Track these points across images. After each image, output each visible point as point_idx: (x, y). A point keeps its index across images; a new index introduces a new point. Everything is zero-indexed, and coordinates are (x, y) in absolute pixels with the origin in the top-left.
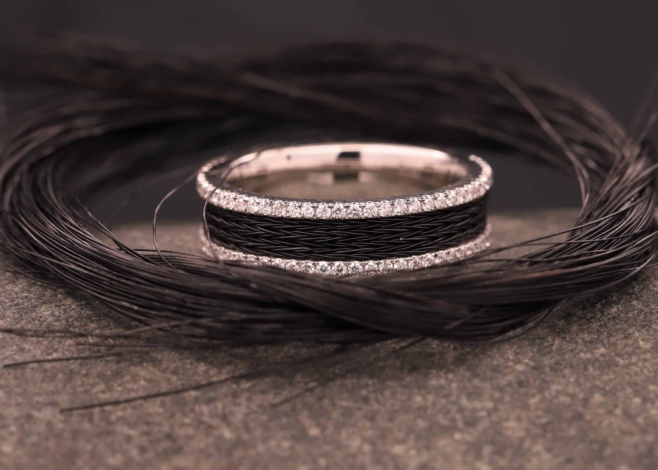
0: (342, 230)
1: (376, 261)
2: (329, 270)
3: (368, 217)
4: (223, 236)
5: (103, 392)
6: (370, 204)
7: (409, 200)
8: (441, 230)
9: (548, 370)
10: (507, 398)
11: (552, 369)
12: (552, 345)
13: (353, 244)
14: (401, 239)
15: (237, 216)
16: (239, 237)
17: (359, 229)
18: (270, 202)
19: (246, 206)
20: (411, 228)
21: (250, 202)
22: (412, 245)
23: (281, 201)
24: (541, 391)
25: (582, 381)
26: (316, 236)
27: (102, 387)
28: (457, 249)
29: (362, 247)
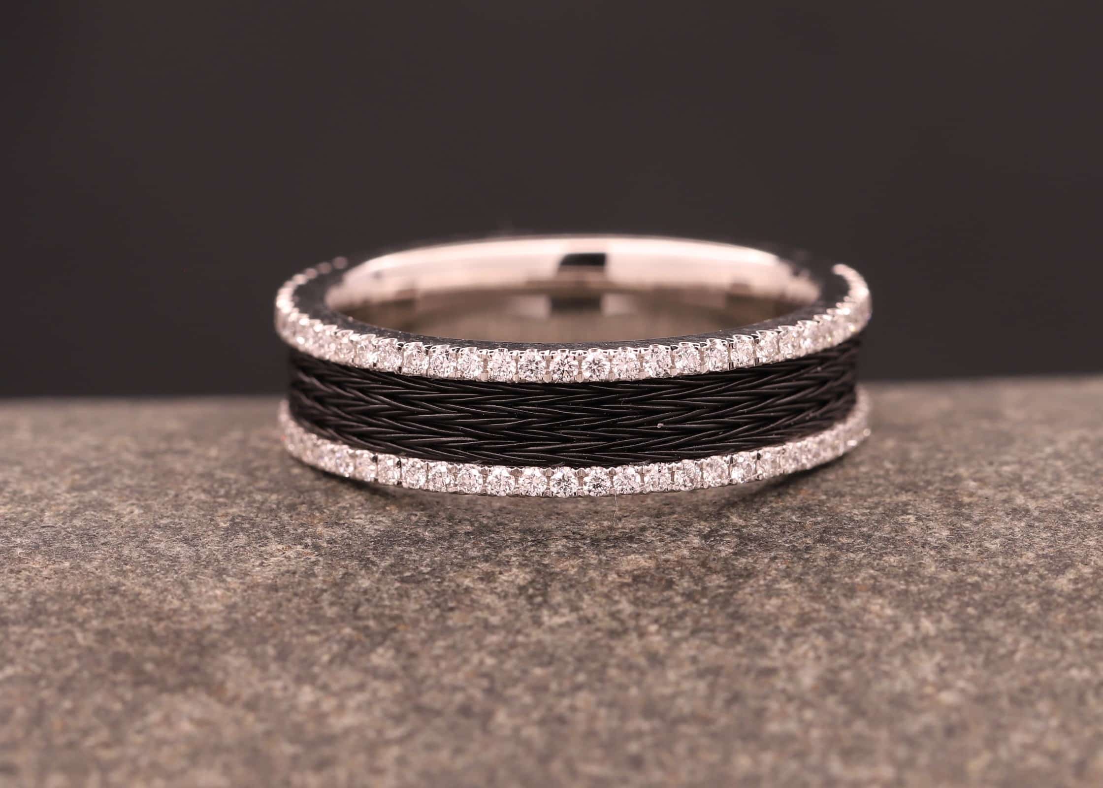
0: (540, 405)
1: (607, 468)
2: (513, 484)
3: (591, 379)
4: (314, 412)
5: (107, 745)
6: (595, 353)
7: (677, 348)
8: (745, 410)
9: (1004, 703)
10: (923, 759)
11: (1013, 700)
12: (1013, 653)
13: (561, 433)
14: (659, 425)
15: (338, 372)
16: (343, 414)
17: (573, 404)
18: (399, 345)
19: (353, 353)
20: (683, 405)
21: (362, 345)
22: (682, 438)
23: (421, 344)
24: (991, 743)
25: (1074, 725)
26: (487, 416)
27: (104, 734)
28: (778, 448)
29: (579, 441)
